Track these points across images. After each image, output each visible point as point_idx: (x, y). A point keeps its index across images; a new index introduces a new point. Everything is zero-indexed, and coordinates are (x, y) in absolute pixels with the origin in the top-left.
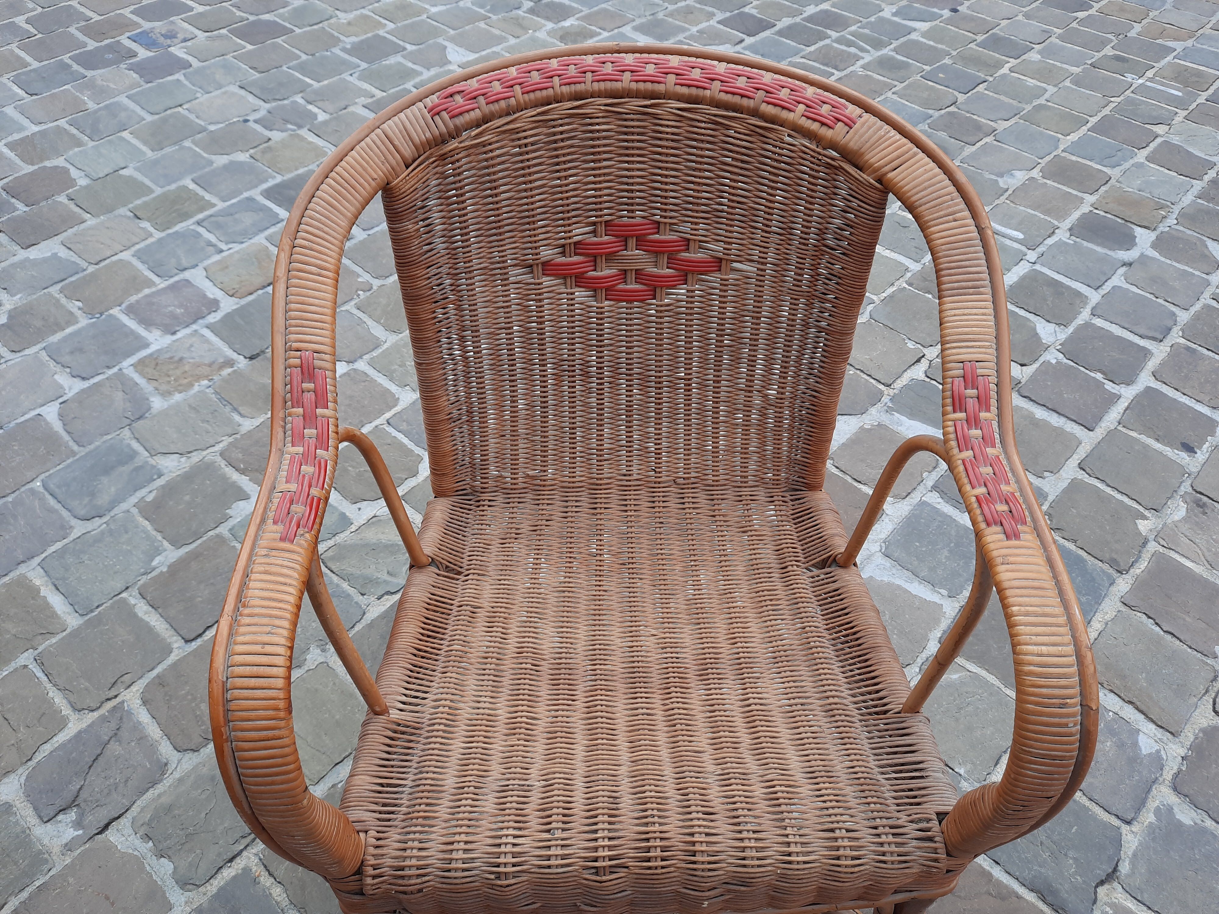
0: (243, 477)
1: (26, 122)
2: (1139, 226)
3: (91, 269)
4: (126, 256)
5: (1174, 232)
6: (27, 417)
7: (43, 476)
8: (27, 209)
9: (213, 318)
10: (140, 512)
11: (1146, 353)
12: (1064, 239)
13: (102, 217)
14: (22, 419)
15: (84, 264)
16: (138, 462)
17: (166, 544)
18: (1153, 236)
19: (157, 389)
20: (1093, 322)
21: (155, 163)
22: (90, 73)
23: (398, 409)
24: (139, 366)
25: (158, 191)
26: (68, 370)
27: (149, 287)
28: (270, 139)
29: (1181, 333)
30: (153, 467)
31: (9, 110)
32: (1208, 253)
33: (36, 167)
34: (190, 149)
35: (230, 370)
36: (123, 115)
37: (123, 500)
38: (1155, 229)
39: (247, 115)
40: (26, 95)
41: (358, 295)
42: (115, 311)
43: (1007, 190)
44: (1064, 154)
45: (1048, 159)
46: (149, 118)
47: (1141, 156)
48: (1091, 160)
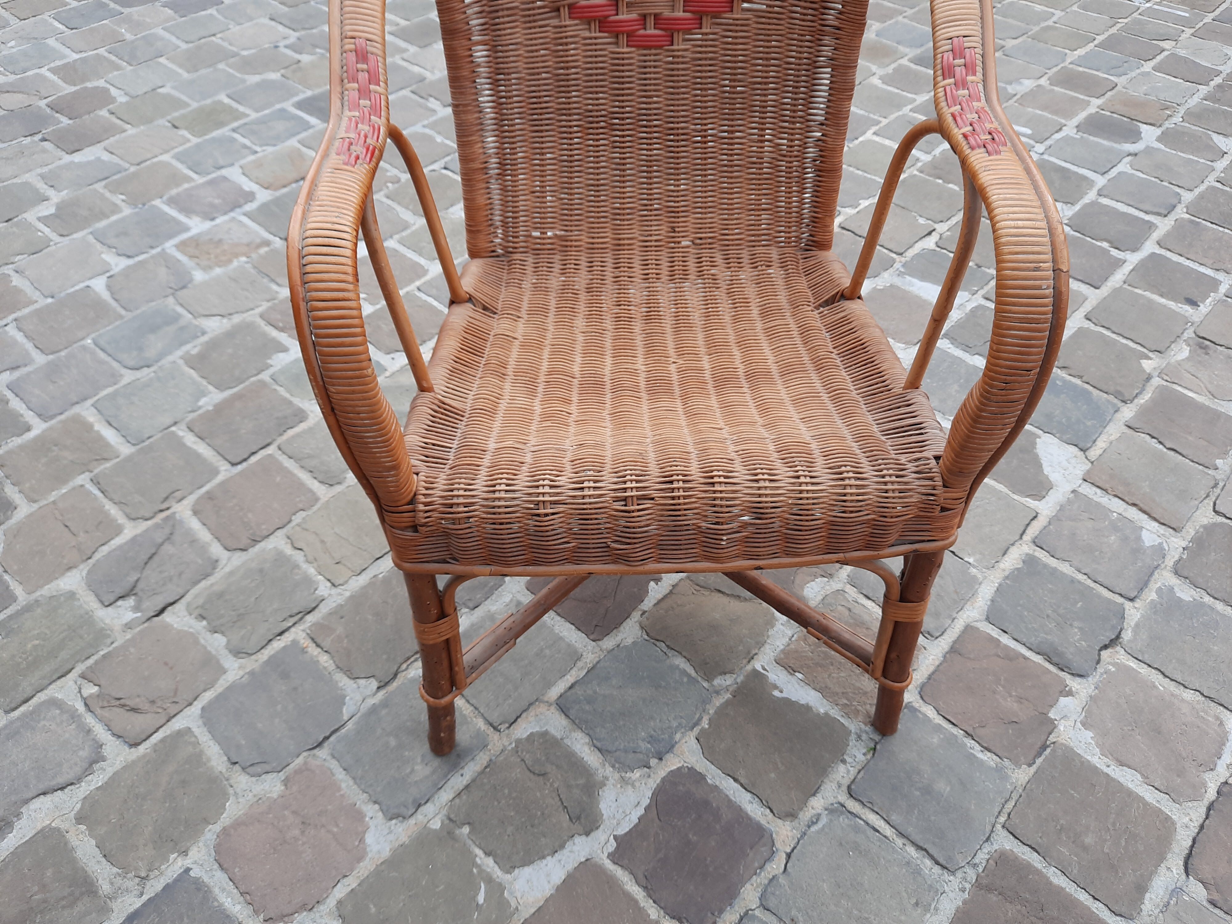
0: (282, 334)
1: (67, 51)
2: (1145, 123)
3: (133, 169)
4: (166, 158)
5: (1179, 128)
6: (77, 288)
7: (93, 335)
8: (71, 122)
9: (250, 207)
10: (186, 363)
11: (1151, 226)
12: (1071, 135)
13: (142, 127)
14: (73, 290)
15: (127, 165)
16: (182, 322)
17: (211, 388)
18: (1158, 132)
19: (198, 264)
20: (1099, 201)
21: (192, 82)
22: (127, 11)
23: (428, 277)
24: (182, 246)
25: (195, 105)
26: (114, 250)
27: (188, 182)
28: (299, 61)
29: (1185, 210)
30: (197, 326)
31: (51, 42)
32: (1211, 143)
33: (78, 87)
34: (223, 70)
35: (266, 249)
36: (159, 44)
37: (170, 353)
38: (1160, 126)
39: (277, 42)
40: (66, 29)
41: (387, 187)
42: (157, 202)
43: (1015, 95)
44: (1071, 66)
45: (1055, 70)
46: (184, 46)
47: (1148, 67)
48: (1097, 70)
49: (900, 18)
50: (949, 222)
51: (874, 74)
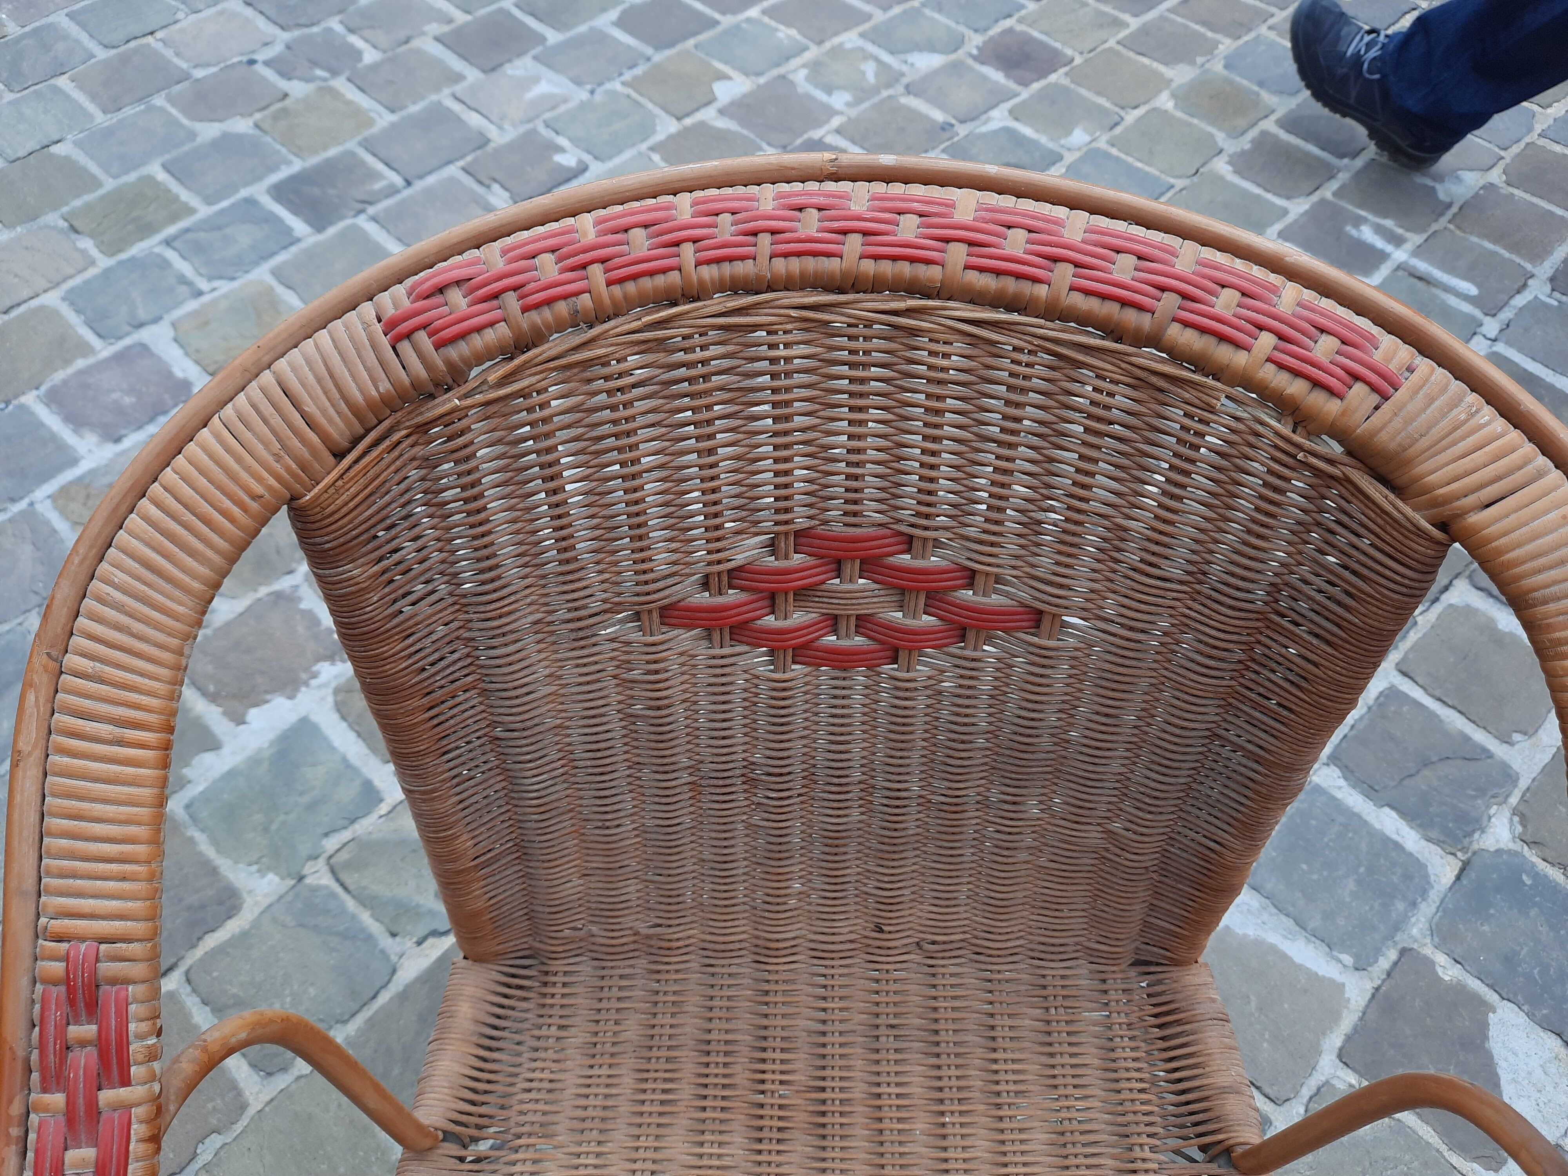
4: (52, 299)
12: (1542, 297)
13: (18, 229)
21: (109, 133)
24: (64, 502)
25: (109, 184)
27: (84, 356)
28: (286, 95)
34: (162, 110)
36: (60, 47)
39: (253, 52)
42: (29, 399)
44: (1542, 142)
46: (102, 54)
51: (1221, 151)
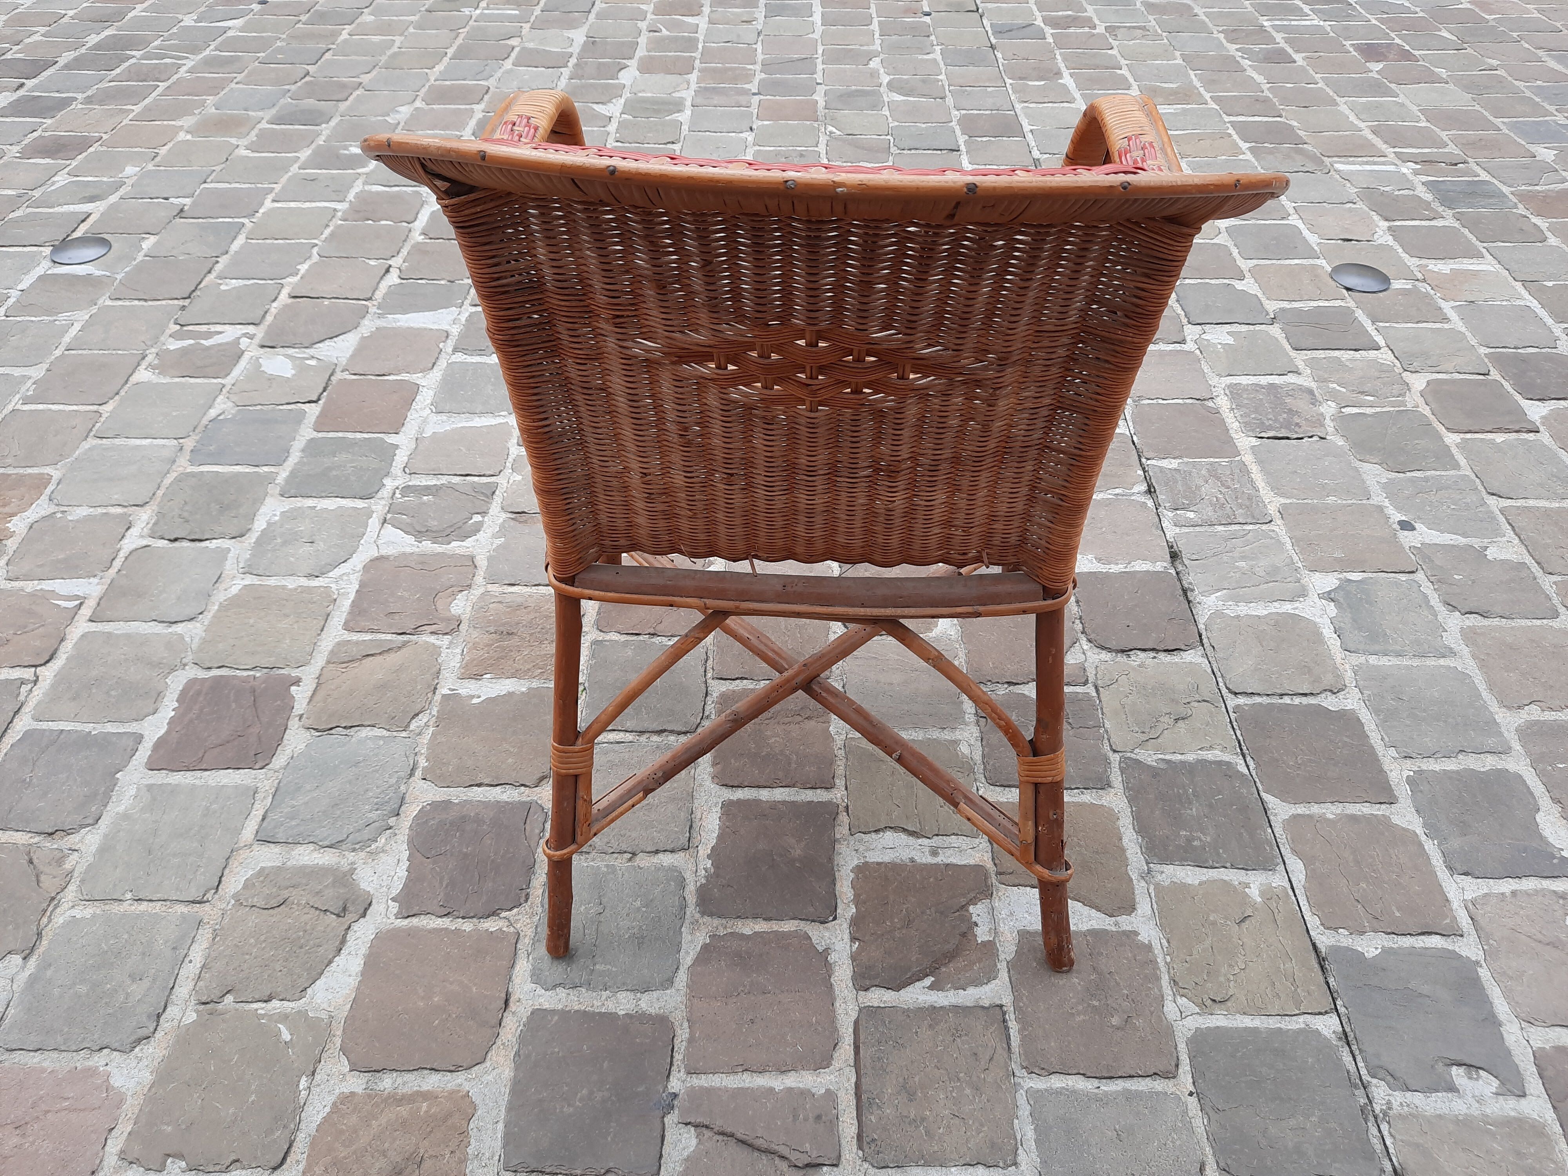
43: (399, 123)
44: (437, 83)
45: (424, 90)
47: (508, 64)
48: (464, 80)
49: (233, 85)
50: (401, 255)
51: (238, 146)
